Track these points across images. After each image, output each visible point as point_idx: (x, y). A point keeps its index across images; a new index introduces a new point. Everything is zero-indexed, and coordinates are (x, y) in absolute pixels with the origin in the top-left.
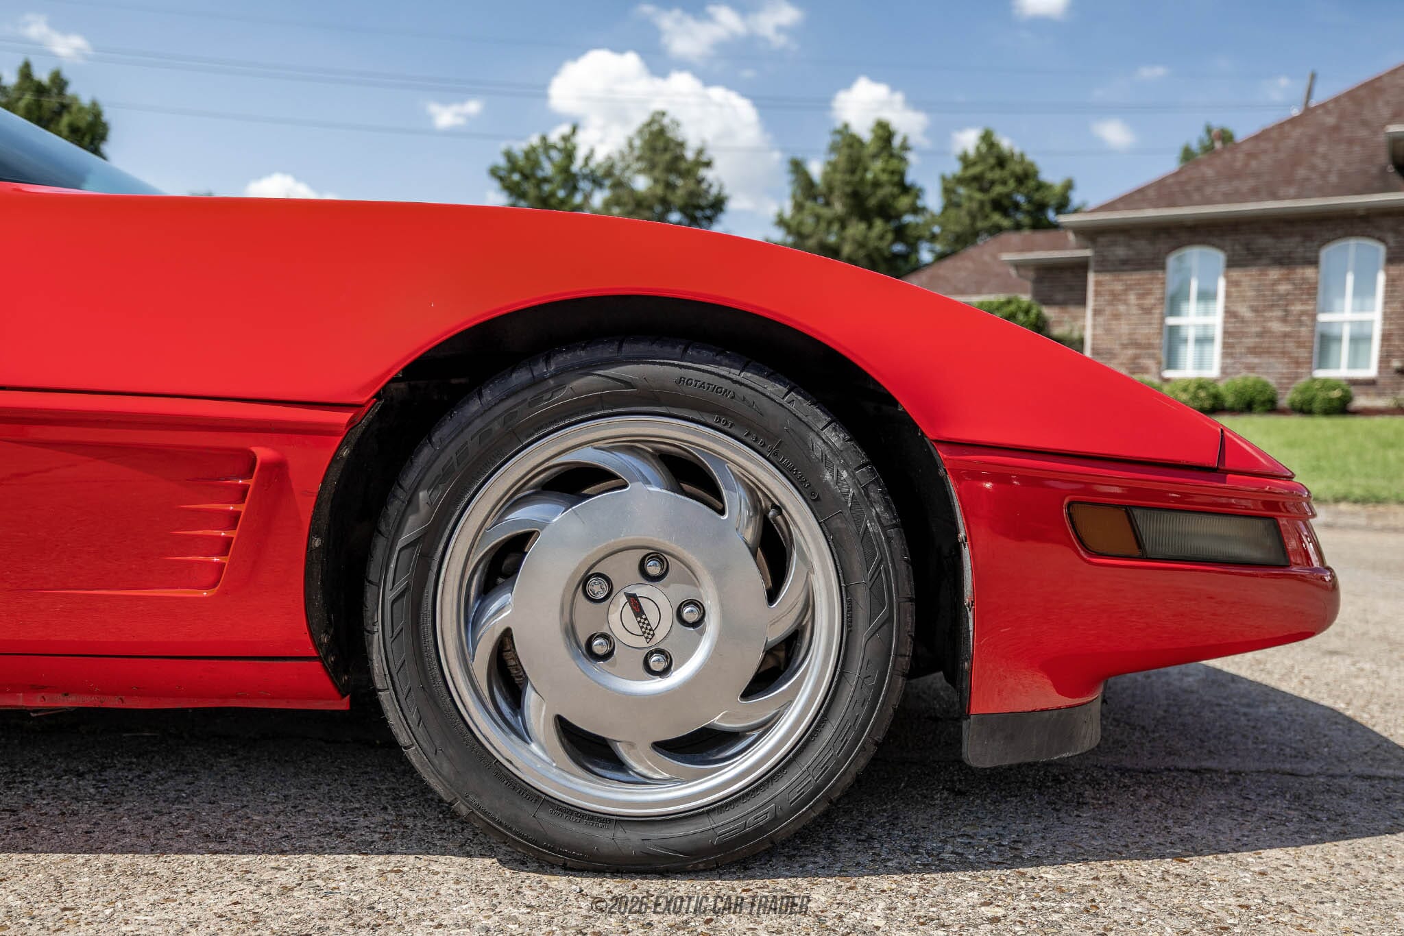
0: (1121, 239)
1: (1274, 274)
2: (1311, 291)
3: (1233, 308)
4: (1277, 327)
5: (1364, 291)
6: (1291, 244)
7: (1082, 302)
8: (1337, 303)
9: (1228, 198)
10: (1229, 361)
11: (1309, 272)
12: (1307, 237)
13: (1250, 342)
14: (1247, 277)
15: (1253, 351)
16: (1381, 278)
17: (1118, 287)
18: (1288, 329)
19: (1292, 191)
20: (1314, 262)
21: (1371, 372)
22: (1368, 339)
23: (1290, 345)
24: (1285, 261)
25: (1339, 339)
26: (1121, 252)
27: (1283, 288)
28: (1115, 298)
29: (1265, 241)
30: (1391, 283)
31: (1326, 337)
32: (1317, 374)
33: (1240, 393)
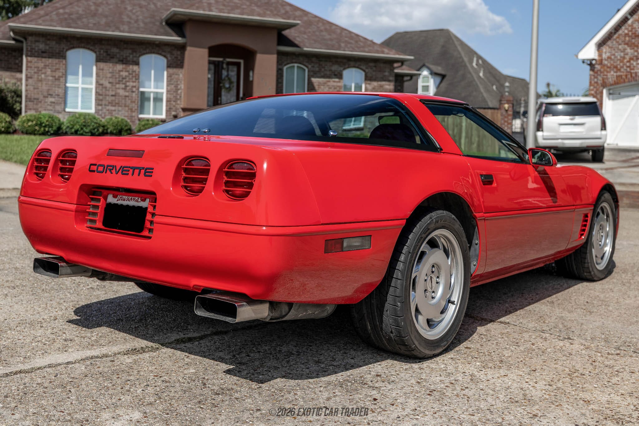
0: (41, 39)
1: (120, 67)
2: (137, 77)
3: (101, 82)
4: (122, 92)
5: (158, 79)
6: (126, 53)
7: (21, 71)
8: (147, 83)
9: (97, 26)
10: (100, 108)
11: (135, 68)
12: (134, 51)
13: (110, 99)
14: (107, 67)
15: (111, 103)
16: (165, 73)
17: (41, 65)
18: (127, 94)
19: (126, 27)
20: (137, 64)
21: (163, 116)
22: (161, 100)
23: (128, 102)
24: (124, 61)
25: (149, 99)
26: (42, 46)
27: (124, 74)
28: (39, 71)
29: (115, 50)
30: (169, 76)
31: (144, 98)
32: (141, 116)
33: (115, 125)
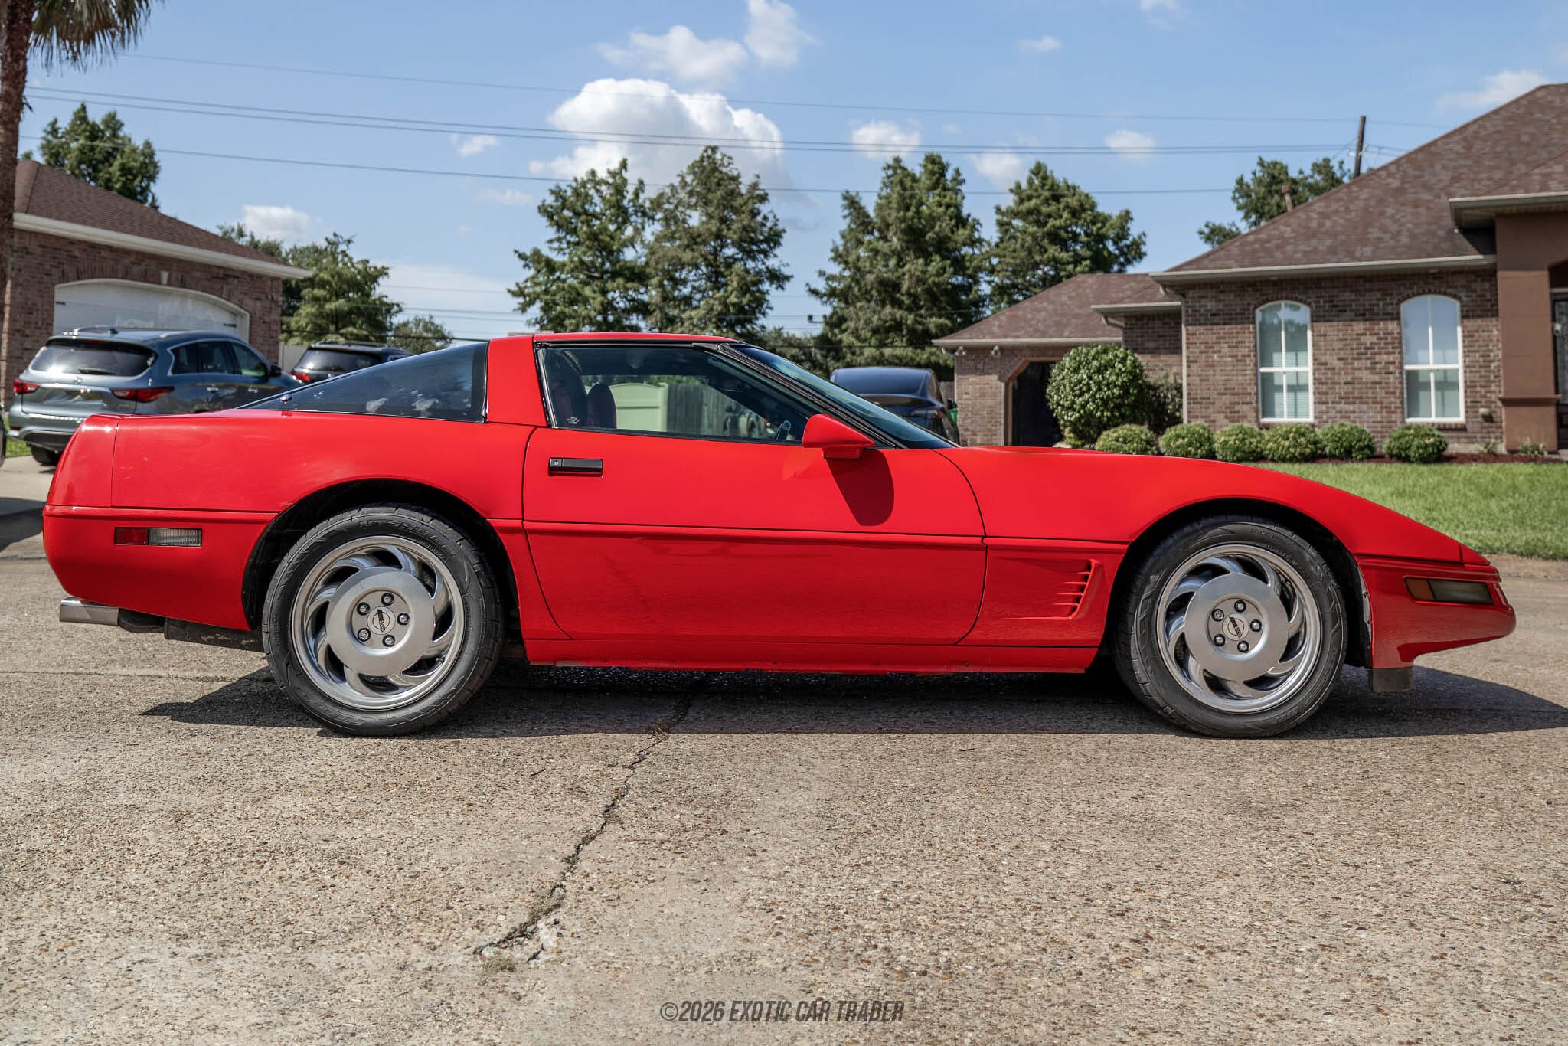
0: (1211, 293)
1: (1359, 327)
2: (1398, 344)
3: (1323, 359)
4: (1366, 376)
5: (1444, 344)
6: (1371, 299)
7: (1177, 350)
8: (1421, 354)
9: (1308, 256)
10: (1324, 408)
11: (1392, 326)
12: (1386, 293)
13: (1342, 390)
14: (1334, 330)
15: (1345, 398)
16: (1459, 330)
17: (1211, 338)
18: (1377, 378)
19: (1368, 250)
20: (1396, 317)
21: (1461, 419)
22: (1455, 385)
23: (1380, 393)
24: (1368, 315)
25: (1427, 386)
26: (1211, 305)
27: (1368, 340)
28: (1208, 347)
29: (1347, 296)
30: (1468, 336)
31: (1414, 384)
32: (1409, 420)
33: (1338, 439)
